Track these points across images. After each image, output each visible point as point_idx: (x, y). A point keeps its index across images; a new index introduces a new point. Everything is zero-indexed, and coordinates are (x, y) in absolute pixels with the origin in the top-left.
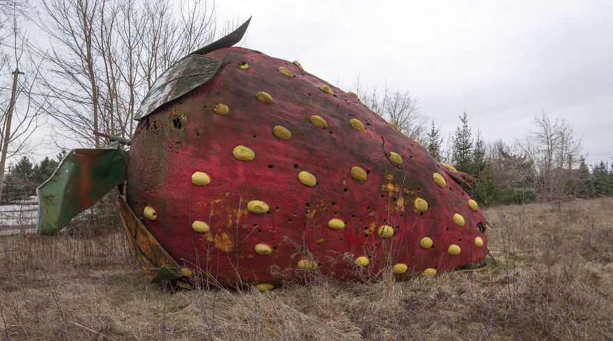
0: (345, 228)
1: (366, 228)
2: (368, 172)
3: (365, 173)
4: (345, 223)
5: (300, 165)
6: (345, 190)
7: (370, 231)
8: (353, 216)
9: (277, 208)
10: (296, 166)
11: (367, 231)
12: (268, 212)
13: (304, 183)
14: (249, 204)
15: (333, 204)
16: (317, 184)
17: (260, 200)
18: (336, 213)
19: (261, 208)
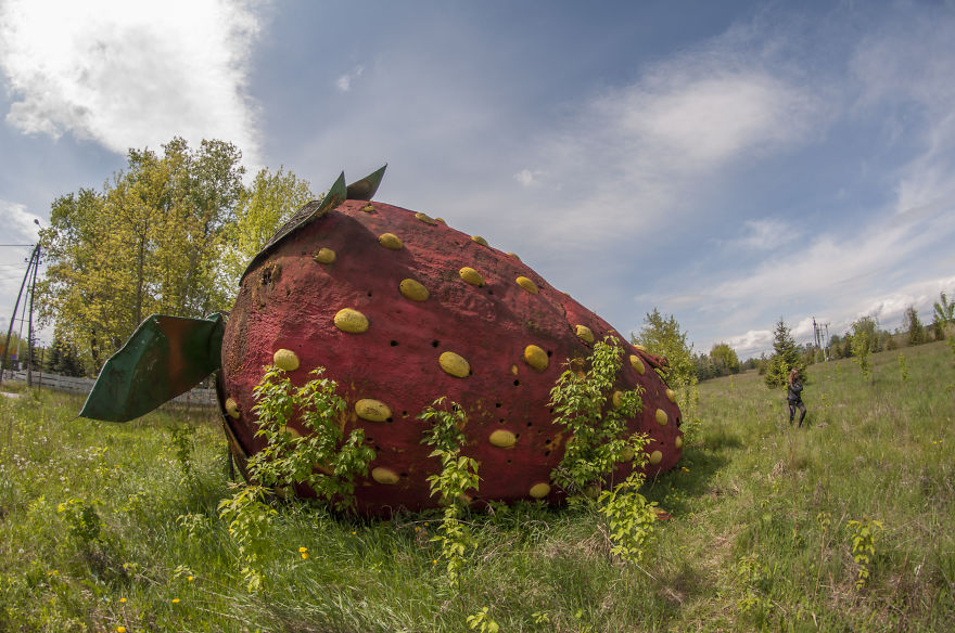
0: (516, 444)
1: (548, 442)
2: (549, 354)
3: (546, 355)
4: (517, 436)
5: (443, 342)
6: (516, 383)
7: (554, 445)
8: (530, 424)
9: (405, 413)
10: (435, 344)
11: (550, 446)
12: (389, 420)
13: (448, 371)
14: (358, 404)
15: (498, 406)
16: (471, 373)
17: (375, 398)
18: (501, 421)
19: (376, 412)
